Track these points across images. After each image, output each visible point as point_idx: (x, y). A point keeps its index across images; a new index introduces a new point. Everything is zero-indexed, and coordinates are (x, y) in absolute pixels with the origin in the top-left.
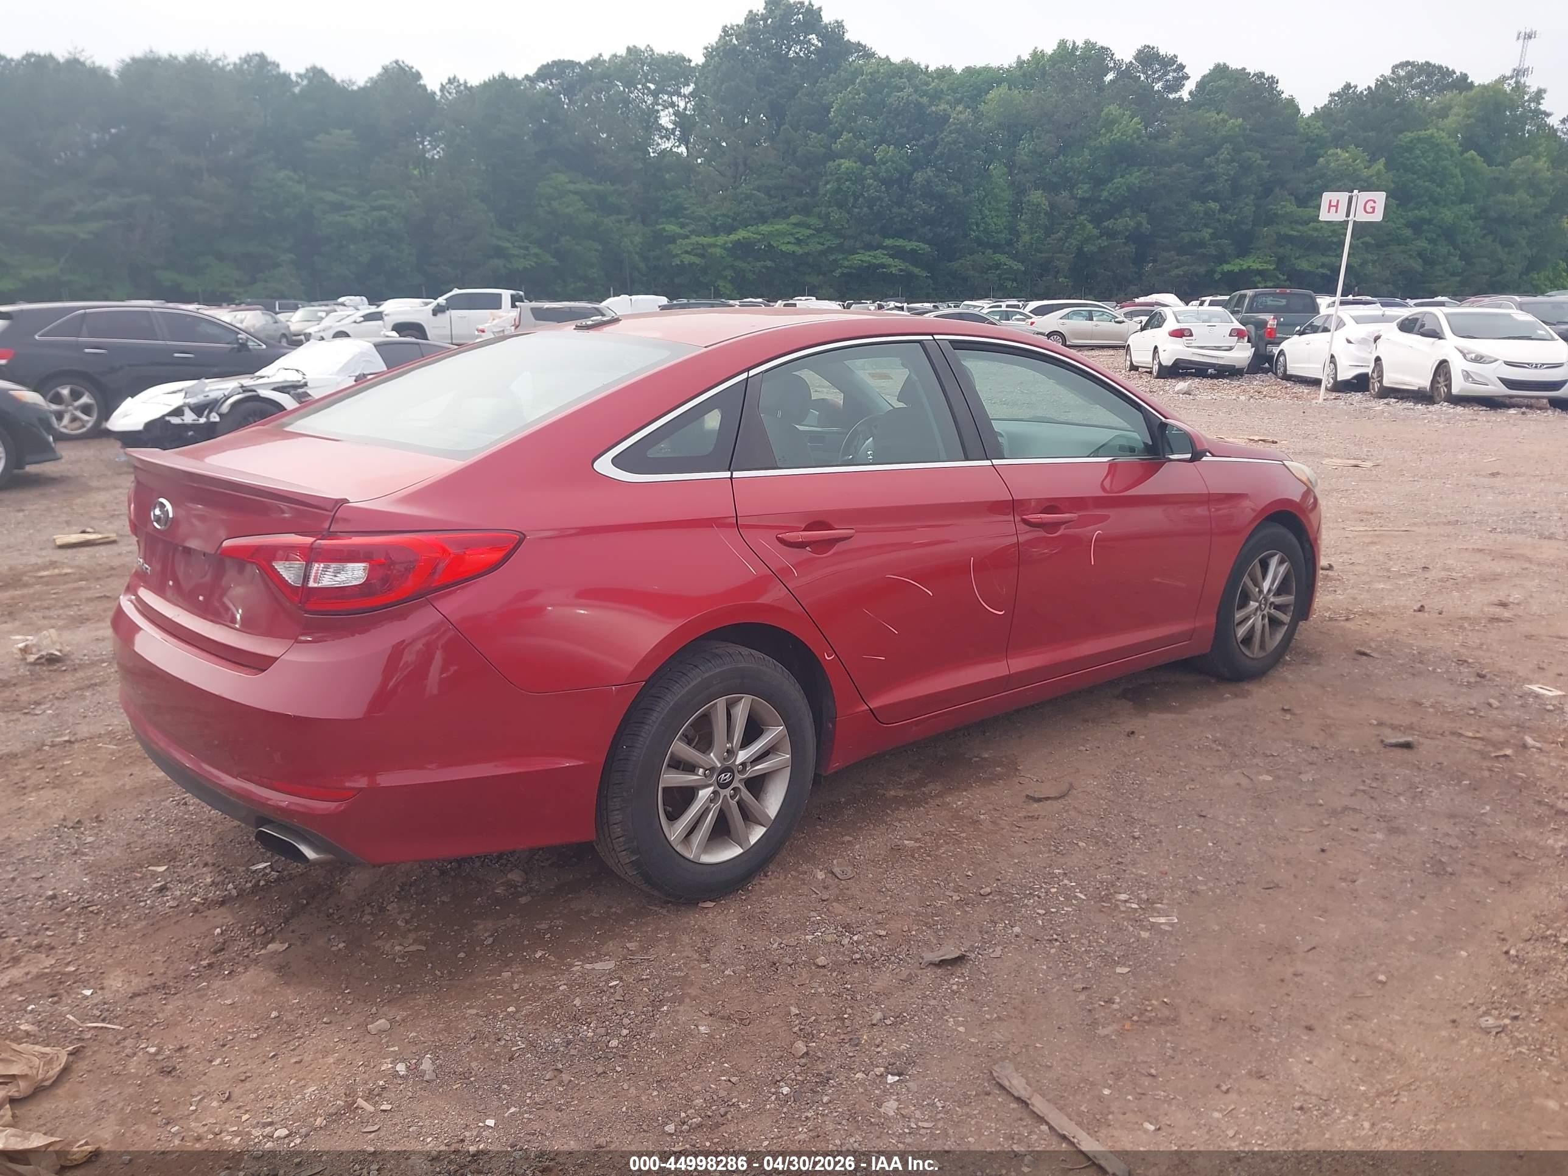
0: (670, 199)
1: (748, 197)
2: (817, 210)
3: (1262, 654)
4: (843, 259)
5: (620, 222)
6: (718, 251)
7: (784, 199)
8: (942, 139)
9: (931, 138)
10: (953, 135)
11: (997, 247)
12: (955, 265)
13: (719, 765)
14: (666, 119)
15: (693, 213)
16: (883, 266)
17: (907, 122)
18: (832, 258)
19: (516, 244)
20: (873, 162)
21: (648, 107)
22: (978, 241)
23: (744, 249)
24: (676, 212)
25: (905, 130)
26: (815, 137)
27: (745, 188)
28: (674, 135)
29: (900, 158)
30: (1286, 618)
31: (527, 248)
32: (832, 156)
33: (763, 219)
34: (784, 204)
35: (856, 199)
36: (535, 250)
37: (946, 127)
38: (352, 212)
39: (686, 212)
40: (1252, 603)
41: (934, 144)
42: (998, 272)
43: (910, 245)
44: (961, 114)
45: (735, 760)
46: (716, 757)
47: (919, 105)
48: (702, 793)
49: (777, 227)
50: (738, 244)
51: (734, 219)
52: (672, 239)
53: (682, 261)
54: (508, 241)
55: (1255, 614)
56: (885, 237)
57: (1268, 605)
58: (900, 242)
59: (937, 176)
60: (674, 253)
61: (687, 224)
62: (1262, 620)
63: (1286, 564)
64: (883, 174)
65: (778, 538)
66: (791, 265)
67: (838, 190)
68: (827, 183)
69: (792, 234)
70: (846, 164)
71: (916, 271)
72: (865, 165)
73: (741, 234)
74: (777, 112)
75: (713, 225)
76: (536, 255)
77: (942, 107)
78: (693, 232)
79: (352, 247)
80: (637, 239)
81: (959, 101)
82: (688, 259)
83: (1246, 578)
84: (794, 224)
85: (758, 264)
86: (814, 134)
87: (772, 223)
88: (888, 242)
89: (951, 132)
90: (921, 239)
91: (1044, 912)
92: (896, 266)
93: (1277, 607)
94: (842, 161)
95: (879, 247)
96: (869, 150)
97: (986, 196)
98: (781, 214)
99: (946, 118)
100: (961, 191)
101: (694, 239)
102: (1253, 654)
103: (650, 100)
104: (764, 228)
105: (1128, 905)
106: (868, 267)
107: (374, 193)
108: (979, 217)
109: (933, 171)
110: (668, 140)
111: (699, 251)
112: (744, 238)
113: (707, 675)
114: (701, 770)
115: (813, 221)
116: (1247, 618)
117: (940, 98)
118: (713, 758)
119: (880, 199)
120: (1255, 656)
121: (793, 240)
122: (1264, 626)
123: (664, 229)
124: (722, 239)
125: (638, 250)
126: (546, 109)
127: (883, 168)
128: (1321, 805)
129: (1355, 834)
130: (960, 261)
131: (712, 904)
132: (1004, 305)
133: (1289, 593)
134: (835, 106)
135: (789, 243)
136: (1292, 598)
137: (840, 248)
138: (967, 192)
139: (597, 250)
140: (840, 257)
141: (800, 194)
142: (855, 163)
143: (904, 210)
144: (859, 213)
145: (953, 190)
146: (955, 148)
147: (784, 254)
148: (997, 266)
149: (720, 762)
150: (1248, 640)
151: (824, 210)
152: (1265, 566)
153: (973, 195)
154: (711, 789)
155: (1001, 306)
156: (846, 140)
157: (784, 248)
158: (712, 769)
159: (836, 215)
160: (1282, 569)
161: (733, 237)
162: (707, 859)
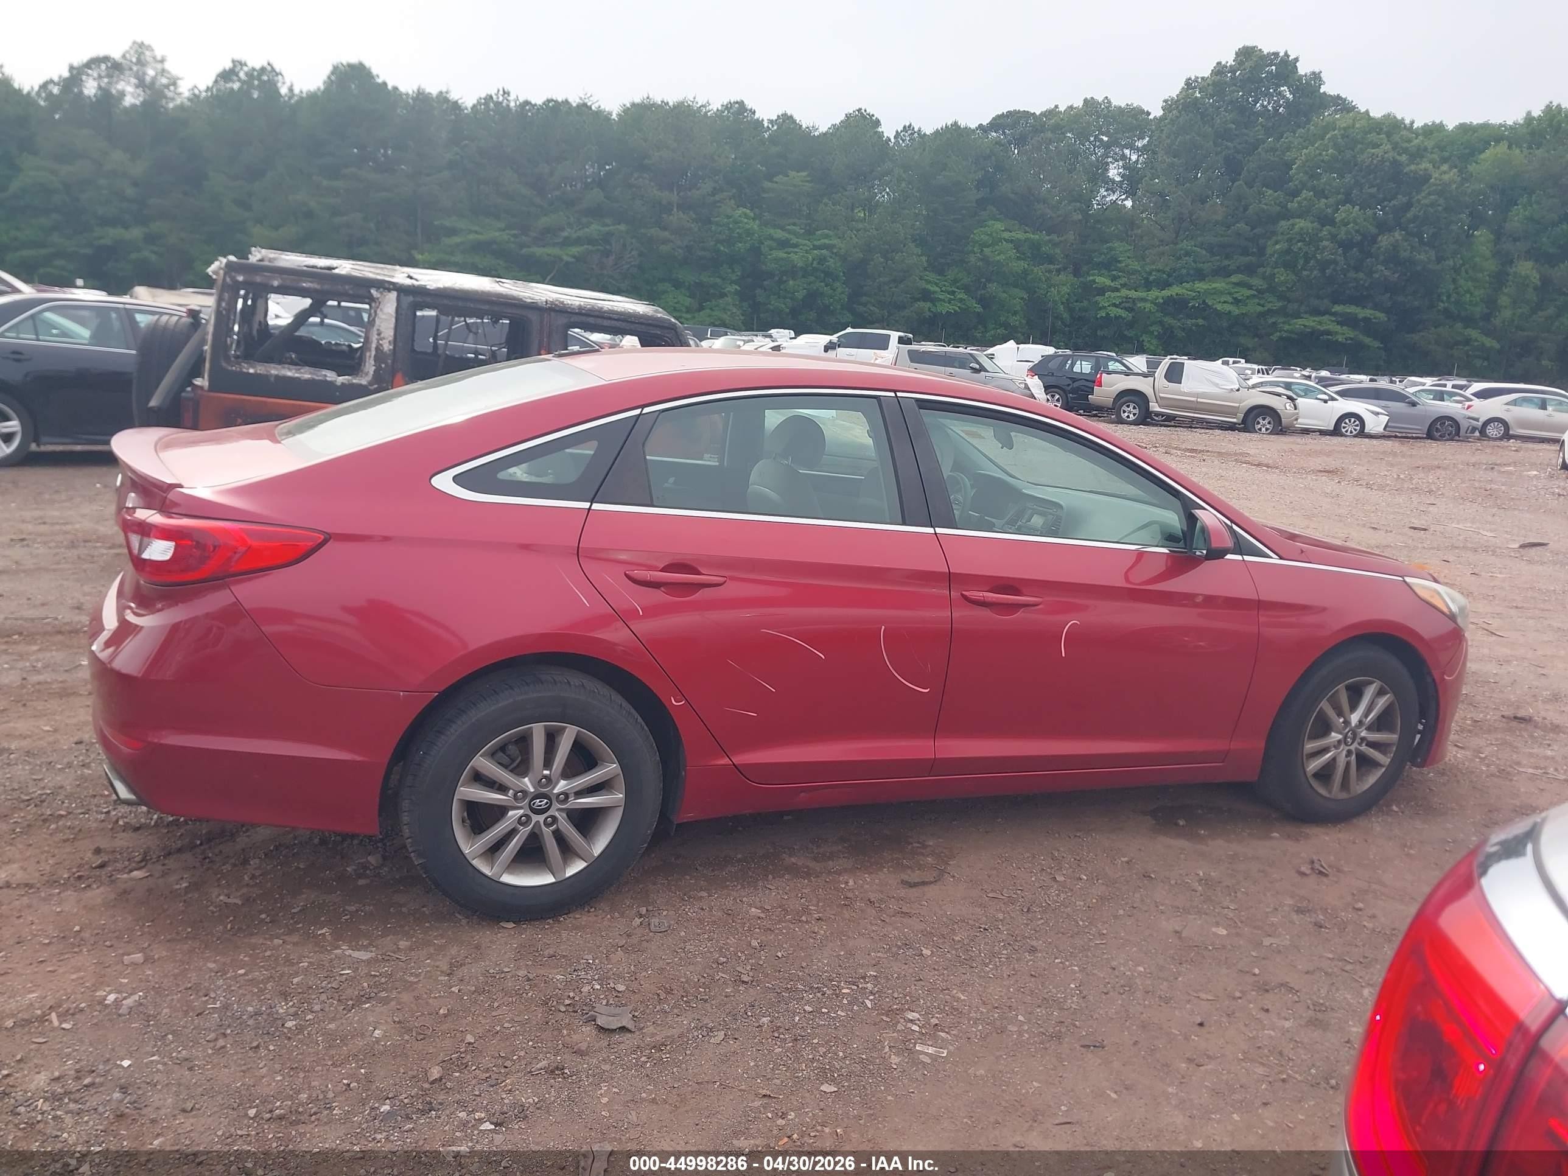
0: (1105, 251)
1: (1187, 254)
2: (1261, 270)
3: (1344, 795)
4: (1284, 323)
5: (1050, 271)
6: (1148, 306)
7: (1227, 257)
8: (1419, 201)
9: (1405, 200)
10: (1432, 197)
11: (1469, 321)
12: (1416, 337)
13: (532, 790)
14: (1114, 173)
15: (1126, 266)
16: (1328, 333)
17: (1378, 181)
18: (1271, 321)
19: (943, 289)
20: (1332, 222)
21: (1097, 160)
22: (1447, 312)
23: (1176, 305)
24: (1109, 265)
25: (1374, 190)
26: (1270, 195)
27: (1186, 245)
28: (1121, 188)
29: (1365, 220)
30: (1385, 760)
31: (953, 293)
32: (1286, 215)
33: (1201, 276)
34: (1226, 262)
35: (1307, 261)
36: (961, 295)
37: (1425, 187)
38: (796, 250)
39: (1119, 265)
40: (1333, 734)
41: (1409, 205)
42: (1467, 348)
43: (1362, 313)
44: (1448, 175)
45: (553, 788)
46: (531, 782)
47: (1395, 163)
48: (511, 813)
49: (1214, 285)
50: (1169, 301)
51: (1169, 275)
52: (1102, 291)
53: (1108, 314)
54: (937, 284)
55: (1336, 747)
56: (1335, 303)
57: (1358, 740)
58: (1351, 309)
59: (1406, 241)
60: (1101, 305)
61: (1119, 277)
62: (1347, 756)
63: (1388, 695)
64: (1342, 235)
65: (626, 575)
66: (1225, 324)
67: (1288, 251)
68: (1277, 243)
69: (1230, 294)
70: (1301, 224)
71: (1367, 340)
72: (1323, 226)
73: (1175, 290)
74: (1233, 168)
75: (1147, 279)
76: (961, 300)
77: (1423, 166)
78: (1124, 285)
79: (791, 282)
80: (1065, 289)
81: (1444, 160)
82: (1114, 312)
83: (1325, 705)
84: (1234, 283)
85: (1189, 322)
86: (1270, 192)
87: (1209, 281)
88: (1337, 308)
89: (1429, 194)
90: (1376, 307)
91: (811, 1010)
92: (1343, 334)
93: (1372, 745)
94: (1297, 220)
95: (1327, 312)
96: (1329, 210)
97: (1463, 265)
98: (1223, 272)
99: (1426, 178)
100: (1434, 258)
101: (1124, 292)
102: (1330, 792)
103: (1100, 152)
104: (1201, 286)
105: (909, 1025)
106: (1312, 333)
107: (819, 232)
108: (1452, 287)
109: (1401, 235)
110: (1114, 193)
111: (1127, 305)
112: (1177, 294)
113: (520, 698)
114: (511, 791)
115: (1256, 282)
116: (1325, 750)
117: (1422, 157)
118: (527, 783)
119: (1335, 262)
120: (1332, 796)
121: (1230, 299)
122: (1348, 764)
123: (1094, 281)
124: (1154, 293)
125: (1064, 300)
126: (993, 158)
127: (1343, 229)
128: (1255, 975)
129: (1261, 1015)
130: (1422, 334)
131: (511, 925)
132: (1449, 384)
133: (1392, 730)
134: (1298, 162)
135: (1225, 302)
136: (1394, 737)
137: (1282, 312)
138: (1440, 260)
139: (1022, 298)
140: (1281, 320)
141: (1245, 252)
142: (1312, 223)
143: (1361, 275)
144: (1308, 276)
145: (1422, 257)
146: (1432, 210)
147: (1219, 314)
148: (1467, 341)
149: (534, 787)
150: (1325, 775)
151: (1269, 270)
152: (1355, 694)
153: (1447, 262)
154: (521, 812)
155: (1445, 386)
156: (1305, 199)
157: (1219, 307)
158: (525, 792)
159: (1282, 276)
160: (1382, 702)
161: (1166, 293)
162: (508, 879)
